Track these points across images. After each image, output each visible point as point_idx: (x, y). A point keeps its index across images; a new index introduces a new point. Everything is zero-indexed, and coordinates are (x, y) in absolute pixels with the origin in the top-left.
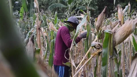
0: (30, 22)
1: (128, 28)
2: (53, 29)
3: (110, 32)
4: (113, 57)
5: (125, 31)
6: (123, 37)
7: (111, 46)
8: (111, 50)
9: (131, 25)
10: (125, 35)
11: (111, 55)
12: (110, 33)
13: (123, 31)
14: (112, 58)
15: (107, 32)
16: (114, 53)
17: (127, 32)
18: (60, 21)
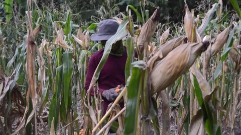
0: (25, 24)
1: (179, 60)
2: (61, 44)
3: (142, 67)
4: (147, 116)
5: (173, 65)
6: (167, 77)
7: (144, 95)
8: (145, 102)
9: (186, 54)
10: (172, 74)
11: (143, 114)
12: (142, 69)
13: (170, 66)
14: (146, 118)
15: (135, 66)
16: (151, 110)
17: (177, 67)
18: (78, 28)
